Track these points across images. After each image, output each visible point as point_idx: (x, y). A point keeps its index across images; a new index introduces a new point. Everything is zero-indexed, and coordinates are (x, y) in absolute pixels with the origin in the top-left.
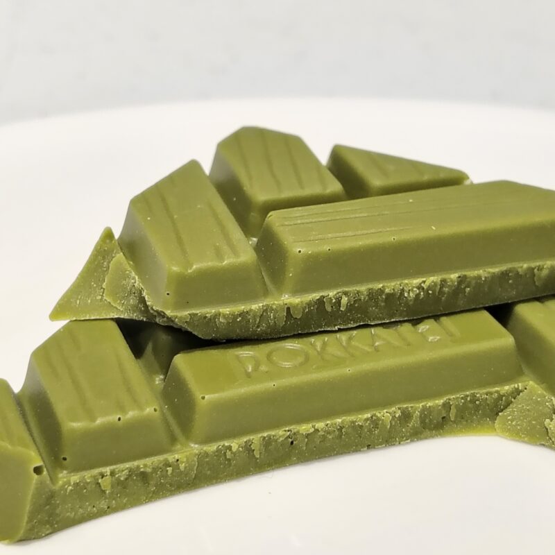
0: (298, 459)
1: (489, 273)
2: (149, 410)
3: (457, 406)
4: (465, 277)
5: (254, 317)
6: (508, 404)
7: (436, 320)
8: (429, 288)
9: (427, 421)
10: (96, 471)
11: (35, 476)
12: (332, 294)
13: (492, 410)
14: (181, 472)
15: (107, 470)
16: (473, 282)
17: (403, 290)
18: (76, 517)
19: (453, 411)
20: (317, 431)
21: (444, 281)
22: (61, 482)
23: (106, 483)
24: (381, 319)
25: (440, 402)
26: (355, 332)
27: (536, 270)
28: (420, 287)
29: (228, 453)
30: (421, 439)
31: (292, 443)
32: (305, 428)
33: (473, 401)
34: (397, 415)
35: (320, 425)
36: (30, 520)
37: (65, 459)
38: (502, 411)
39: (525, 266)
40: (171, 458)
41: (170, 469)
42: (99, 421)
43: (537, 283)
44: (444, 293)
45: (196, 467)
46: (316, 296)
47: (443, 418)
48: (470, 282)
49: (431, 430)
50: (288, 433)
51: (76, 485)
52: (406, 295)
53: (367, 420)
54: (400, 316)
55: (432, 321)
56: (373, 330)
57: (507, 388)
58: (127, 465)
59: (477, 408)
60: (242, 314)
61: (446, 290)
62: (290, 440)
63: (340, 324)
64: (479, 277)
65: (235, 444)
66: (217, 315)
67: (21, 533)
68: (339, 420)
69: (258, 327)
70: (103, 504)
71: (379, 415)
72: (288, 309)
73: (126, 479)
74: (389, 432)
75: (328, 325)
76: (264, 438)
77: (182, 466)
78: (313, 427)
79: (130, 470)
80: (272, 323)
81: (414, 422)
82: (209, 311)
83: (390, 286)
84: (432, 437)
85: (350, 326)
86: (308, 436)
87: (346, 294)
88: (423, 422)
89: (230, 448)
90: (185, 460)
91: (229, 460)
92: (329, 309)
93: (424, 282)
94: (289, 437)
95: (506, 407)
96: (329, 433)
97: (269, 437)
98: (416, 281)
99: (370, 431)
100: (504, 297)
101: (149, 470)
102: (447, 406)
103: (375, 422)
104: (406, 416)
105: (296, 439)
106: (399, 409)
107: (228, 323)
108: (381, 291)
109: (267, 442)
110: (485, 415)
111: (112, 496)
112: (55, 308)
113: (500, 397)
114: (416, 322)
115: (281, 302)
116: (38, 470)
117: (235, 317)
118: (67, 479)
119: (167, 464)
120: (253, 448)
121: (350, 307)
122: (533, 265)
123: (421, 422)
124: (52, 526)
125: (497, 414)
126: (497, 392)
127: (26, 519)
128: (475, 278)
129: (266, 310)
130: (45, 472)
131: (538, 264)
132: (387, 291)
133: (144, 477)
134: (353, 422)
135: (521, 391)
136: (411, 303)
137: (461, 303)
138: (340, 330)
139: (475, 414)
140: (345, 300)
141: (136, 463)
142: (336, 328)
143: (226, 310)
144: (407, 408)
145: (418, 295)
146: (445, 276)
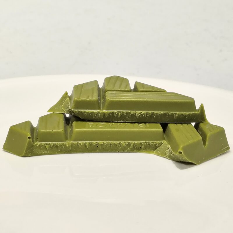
0: (99, 151)
1: (160, 113)
2: (61, 130)
3: (144, 145)
4: (154, 113)
5: (95, 115)
6: (159, 147)
7: (145, 124)
8: (143, 114)
9: (136, 147)
10: (45, 143)
11: (28, 139)
12: (116, 111)
13: (154, 148)
14: (67, 148)
15: (48, 143)
16: (156, 115)
17: (136, 114)
18: (39, 153)
19: (143, 146)
20: (104, 144)
21: (147, 113)
22: (36, 144)
23: (47, 147)
24: (129, 121)
25: (139, 142)
26: (122, 123)
27: (174, 114)
28: (140, 113)
29: (80, 145)
30: (134, 152)
31: (98, 146)
32: (101, 142)
33: (149, 144)
34: (127, 144)
35: (105, 142)
36: (26, 151)
37: (38, 139)
38: (157, 148)
39: (171, 112)
40: (64, 143)
41: (64, 146)
42: (48, 130)
43: (175, 118)
44: (147, 116)
45: (71, 147)
46: (112, 111)
47: (140, 147)
48: (155, 115)
49: (136, 150)
50: (97, 143)
51: (39, 145)
52: (137, 115)
53: (118, 143)
54: (135, 121)
55: (144, 124)
56: (127, 124)
57: (158, 142)
58: (53, 143)
59: (150, 146)
60: (91, 113)
61: (148, 116)
62: (97, 145)
63: (118, 120)
64: (157, 114)
65: (82, 143)
66: (85, 112)
67: (23, 154)
68: (110, 142)
69: (95, 117)
70: (46, 152)
71: (121, 143)
72: (104, 114)
73: (52, 147)
74: (124, 148)
75: (115, 120)
76: (90, 143)
77: (67, 146)
78: (103, 142)
79: (54, 144)
80: (99, 117)
81: (131, 147)
82: (83, 111)
83: (132, 112)
84: (137, 152)
85: (121, 121)
86: (102, 145)
87: (120, 112)
88: (134, 147)
89: (80, 143)
90: (68, 144)
91: (80, 147)
92: (115, 116)
93: (142, 112)
94: (97, 144)
95: (158, 147)
96: (107, 145)
97: (91, 143)
98: (140, 112)
99: (119, 147)
100: (165, 121)
101: (58, 145)
102: (141, 144)
103: (120, 144)
104: (129, 145)
105: (98, 145)
106: (128, 142)
107: (87, 115)
108: (130, 113)
109: (91, 144)
110: (152, 149)
111: (48, 150)
112: (49, 109)
113: (156, 144)
114: (139, 123)
115: (102, 112)
116: (29, 138)
117: (89, 113)
118: (38, 143)
119: (63, 145)
120: (87, 145)
121: (121, 116)
122: (173, 112)
123: (134, 148)
124: (32, 154)
125: (156, 149)
126: (156, 143)
127: (25, 150)
128: (156, 114)
129: (98, 113)
130: (31, 139)
131: (175, 112)
132: (131, 113)
133: (57, 147)
134: (114, 143)
135: (162, 144)
136: (138, 117)
137: (152, 120)
138: (118, 122)
139: (149, 148)
140: (120, 114)
141: (55, 143)
142: (117, 121)
143: (87, 111)
144: (130, 142)
145: (140, 116)
146: (148, 111)
